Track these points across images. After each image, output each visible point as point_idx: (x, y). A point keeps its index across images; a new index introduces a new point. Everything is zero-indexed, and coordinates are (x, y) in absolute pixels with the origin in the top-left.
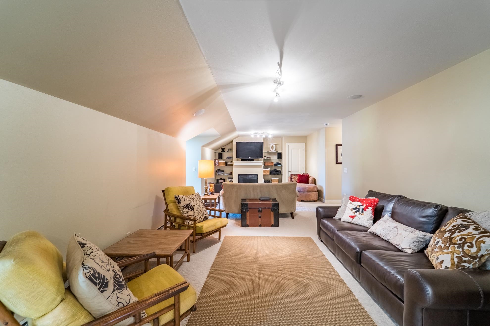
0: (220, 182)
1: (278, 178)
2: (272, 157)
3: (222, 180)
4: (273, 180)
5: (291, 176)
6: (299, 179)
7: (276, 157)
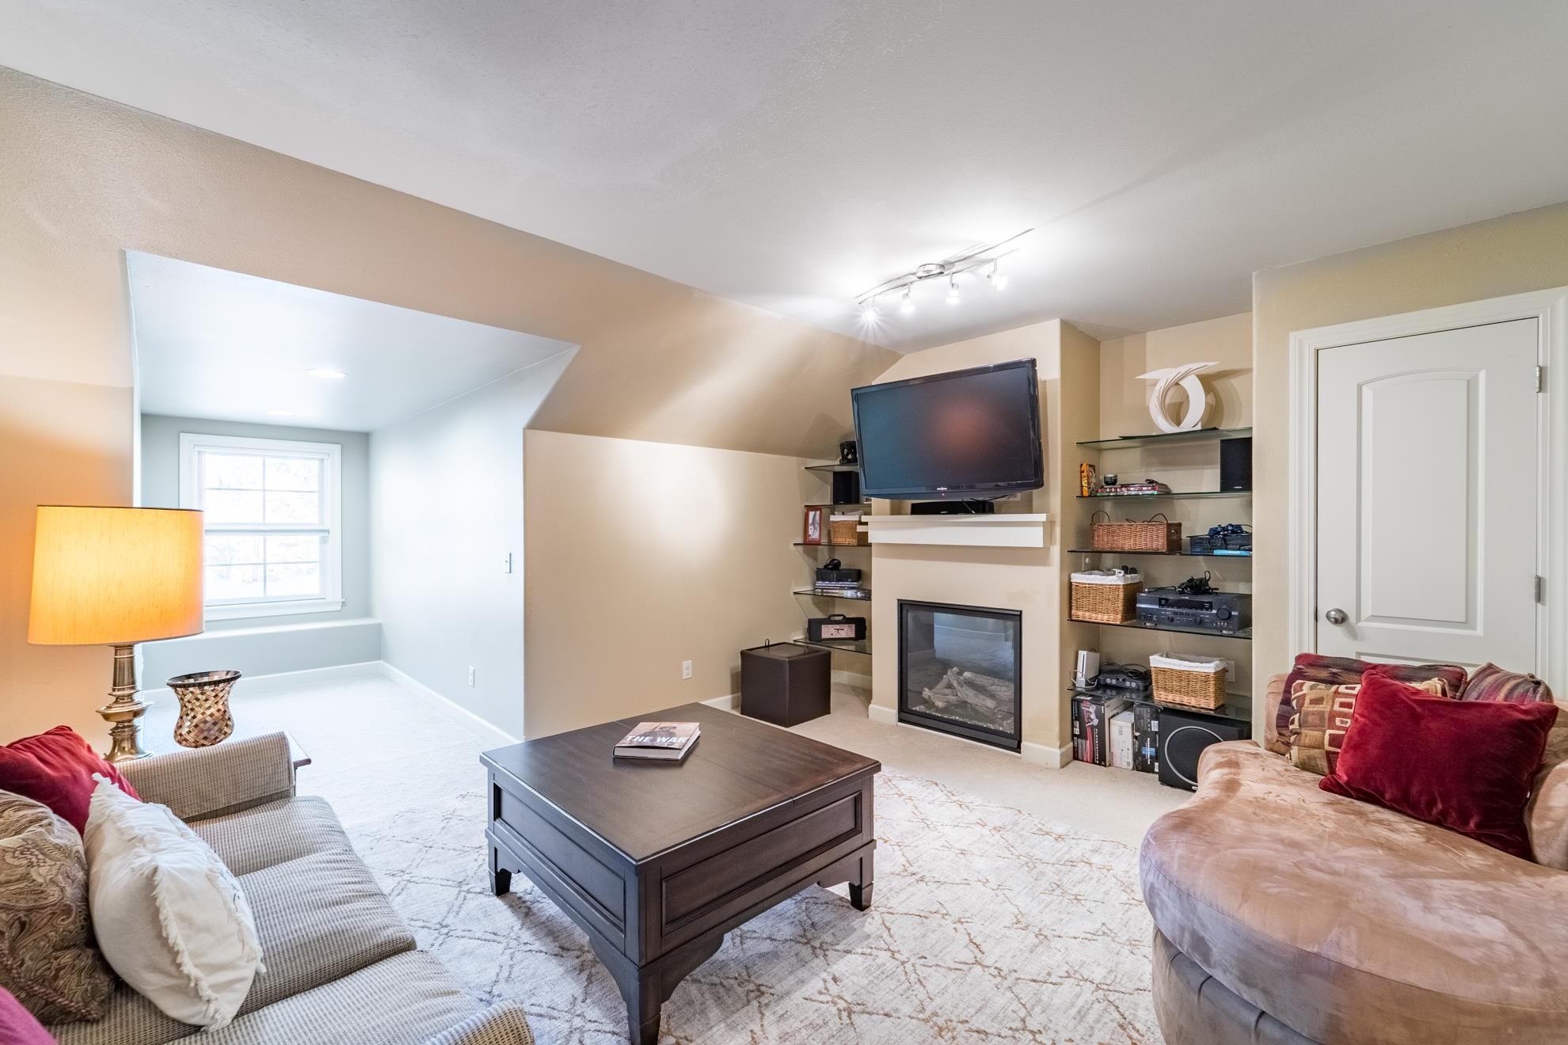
0: (824, 636)
1: (1210, 668)
2: (1179, 480)
3: (846, 627)
4: (1164, 671)
5: (1297, 674)
6: (1358, 742)
7: (1210, 478)
